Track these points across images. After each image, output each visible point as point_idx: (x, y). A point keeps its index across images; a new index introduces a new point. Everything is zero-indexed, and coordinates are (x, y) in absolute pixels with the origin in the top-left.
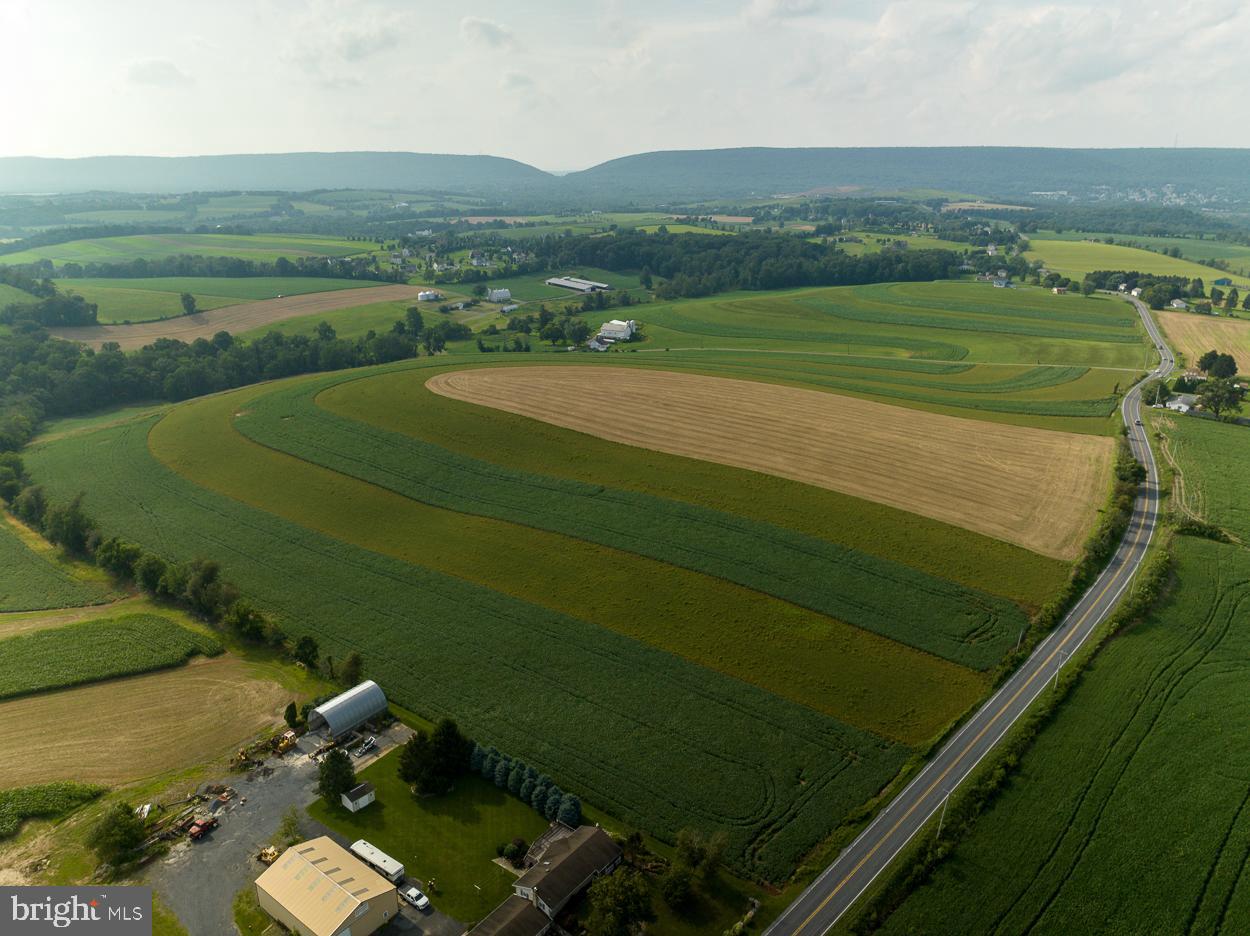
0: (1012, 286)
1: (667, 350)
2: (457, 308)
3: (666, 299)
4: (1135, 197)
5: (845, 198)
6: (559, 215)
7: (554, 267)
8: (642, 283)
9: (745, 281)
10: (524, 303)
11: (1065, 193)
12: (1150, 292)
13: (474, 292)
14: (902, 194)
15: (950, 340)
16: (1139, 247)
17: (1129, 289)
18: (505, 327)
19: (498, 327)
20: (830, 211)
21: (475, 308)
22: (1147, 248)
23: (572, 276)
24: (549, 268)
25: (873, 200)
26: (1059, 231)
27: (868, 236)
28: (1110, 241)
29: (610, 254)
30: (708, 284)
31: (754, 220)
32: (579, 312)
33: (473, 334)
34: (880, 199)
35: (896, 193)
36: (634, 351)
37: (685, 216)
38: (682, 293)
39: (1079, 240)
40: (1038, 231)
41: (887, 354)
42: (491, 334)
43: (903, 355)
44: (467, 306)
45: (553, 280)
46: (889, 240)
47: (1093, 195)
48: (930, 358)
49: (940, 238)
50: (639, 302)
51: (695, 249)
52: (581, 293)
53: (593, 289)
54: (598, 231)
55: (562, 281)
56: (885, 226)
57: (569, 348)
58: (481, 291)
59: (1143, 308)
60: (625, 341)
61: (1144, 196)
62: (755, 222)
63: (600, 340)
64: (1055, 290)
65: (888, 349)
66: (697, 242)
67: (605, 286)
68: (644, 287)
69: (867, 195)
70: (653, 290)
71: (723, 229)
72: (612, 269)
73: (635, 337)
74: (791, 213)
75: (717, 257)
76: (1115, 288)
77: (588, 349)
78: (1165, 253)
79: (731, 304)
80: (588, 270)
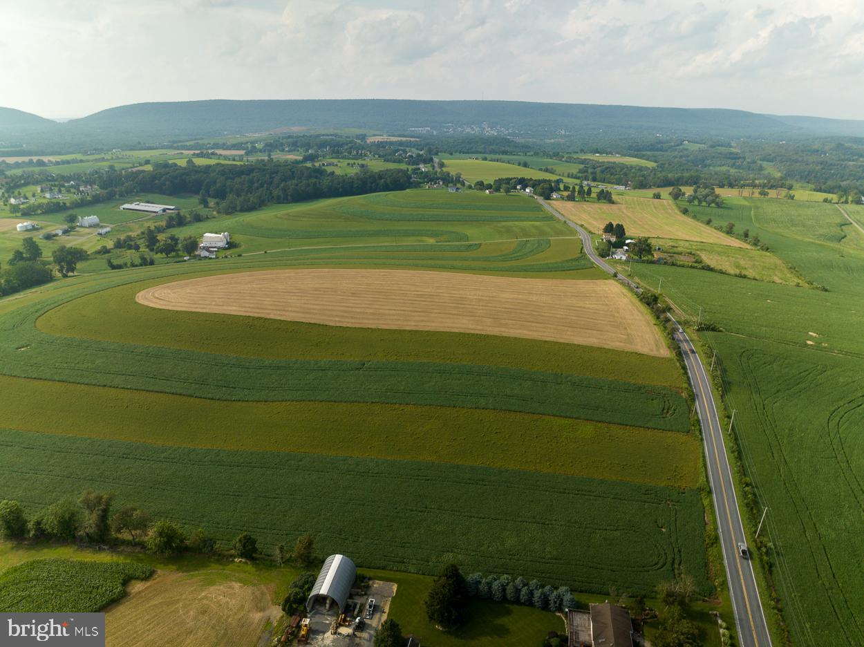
0: (460, 190)
1: (266, 252)
2: (56, 235)
3: (227, 214)
4: (468, 130)
5: (302, 135)
6: (85, 153)
7: (121, 195)
8: (200, 203)
9: (279, 197)
10: (112, 226)
11: (429, 129)
12: (539, 189)
13: (66, 220)
14: (336, 131)
15: (450, 228)
16: (504, 162)
17: (524, 188)
18: (112, 247)
19: (109, 247)
20: (299, 144)
21: (72, 233)
22: (509, 163)
23: (140, 201)
24: (117, 197)
25: (318, 136)
26: (451, 154)
27: (339, 161)
28: (485, 159)
29: (167, 183)
30: (255, 201)
31: (246, 153)
32: (165, 229)
33: (88, 255)
34: (323, 135)
35: (332, 131)
36: (240, 256)
37: (199, 152)
38: (238, 209)
39: (467, 159)
40: (439, 154)
41: (420, 241)
42: (105, 253)
43: (431, 241)
44: (65, 232)
45: (127, 206)
46: (355, 164)
47: (445, 130)
48: (446, 242)
49: (385, 161)
50: (207, 218)
51: (231, 175)
52: (155, 214)
53: (164, 210)
54: (136, 165)
55: (133, 206)
56: (346, 154)
57: (185, 258)
58: (72, 219)
59: (540, 200)
60: (225, 249)
61: (474, 130)
62: (247, 154)
63: (207, 249)
64: (487, 191)
65: (419, 238)
66: (230, 170)
67: (172, 207)
68: (203, 206)
69: (312, 132)
70: (211, 208)
71: (234, 160)
72: (170, 194)
73: (231, 245)
74: (271, 146)
75: (252, 182)
76: (515, 188)
77: (200, 258)
78: (519, 165)
79: (288, 214)
80: (150, 196)
